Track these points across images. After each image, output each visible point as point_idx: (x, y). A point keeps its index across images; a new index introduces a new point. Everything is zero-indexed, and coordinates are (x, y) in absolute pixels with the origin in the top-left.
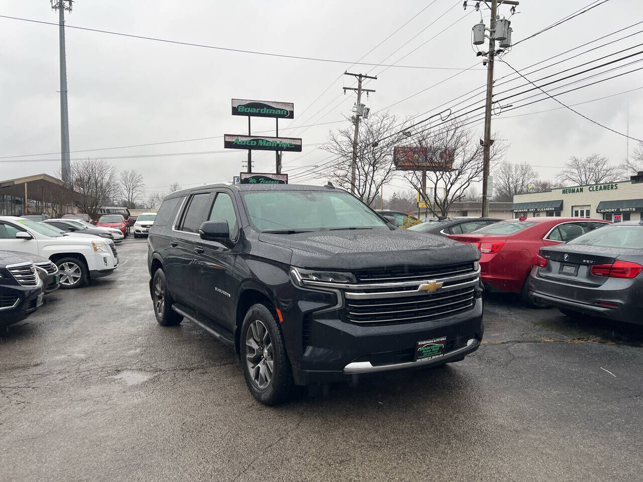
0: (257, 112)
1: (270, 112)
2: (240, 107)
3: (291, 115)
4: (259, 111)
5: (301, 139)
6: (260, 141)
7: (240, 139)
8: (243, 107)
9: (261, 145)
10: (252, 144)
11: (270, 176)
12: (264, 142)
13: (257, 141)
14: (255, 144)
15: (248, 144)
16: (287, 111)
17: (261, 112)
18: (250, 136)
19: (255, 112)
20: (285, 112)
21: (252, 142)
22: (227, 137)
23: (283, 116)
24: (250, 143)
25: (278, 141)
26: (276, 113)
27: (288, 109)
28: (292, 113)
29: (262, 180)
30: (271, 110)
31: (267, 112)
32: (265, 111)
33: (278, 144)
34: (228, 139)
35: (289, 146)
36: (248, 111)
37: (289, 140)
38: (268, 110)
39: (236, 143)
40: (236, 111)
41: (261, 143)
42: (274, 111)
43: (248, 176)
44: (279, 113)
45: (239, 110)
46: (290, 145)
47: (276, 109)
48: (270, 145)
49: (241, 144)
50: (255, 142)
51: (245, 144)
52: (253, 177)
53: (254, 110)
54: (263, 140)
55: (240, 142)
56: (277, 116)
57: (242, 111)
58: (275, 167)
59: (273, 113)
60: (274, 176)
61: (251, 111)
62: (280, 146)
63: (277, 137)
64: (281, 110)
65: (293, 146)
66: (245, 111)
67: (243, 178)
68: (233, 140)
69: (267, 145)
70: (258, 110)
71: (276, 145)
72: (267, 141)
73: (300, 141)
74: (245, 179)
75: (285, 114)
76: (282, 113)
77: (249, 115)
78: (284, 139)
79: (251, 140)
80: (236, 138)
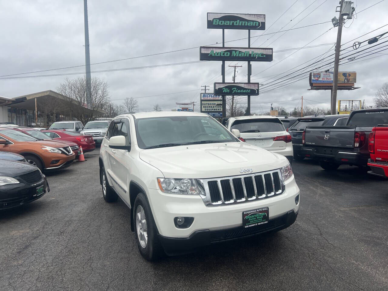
0: (231, 24)
1: (243, 25)
2: (215, 20)
3: (262, 26)
4: (233, 23)
5: (272, 49)
6: (234, 52)
7: (216, 51)
8: (218, 20)
9: (235, 55)
10: (225, 55)
11: (242, 85)
12: (238, 52)
13: (231, 52)
14: (228, 55)
15: (222, 55)
16: (259, 23)
17: (235, 24)
18: (223, 47)
19: (228, 24)
20: (257, 23)
21: (226, 53)
22: (202, 49)
23: (255, 28)
24: (224, 54)
25: (250, 51)
26: (249, 25)
27: (260, 20)
28: (263, 24)
29: (234, 90)
30: (244, 22)
31: (240, 24)
32: (238, 23)
33: (250, 55)
34: (204, 51)
35: (260, 56)
36: (223, 24)
37: (260, 50)
38: (241, 22)
39: (211, 55)
40: (211, 25)
41: (234, 54)
42: (246, 22)
43: (222, 86)
44: (252, 25)
45: (214, 24)
46: (262, 55)
47: (248, 21)
48: (243, 56)
49: (216, 55)
50: (229, 53)
51: (219, 55)
52: (226, 87)
53: (228, 23)
54: (236, 51)
55: (215, 54)
56: (249, 28)
57: (217, 24)
58: (247, 76)
59: (246, 25)
60: (245, 85)
61: (225, 24)
62: (252, 56)
63: (249, 48)
64: (253, 21)
65: (264, 56)
66: (220, 24)
67: (217, 88)
68: (208, 51)
69: (240, 55)
70: (231, 22)
71: (248, 56)
72: (240, 52)
73: (271, 51)
74: (219, 89)
75: (257, 25)
76: (254, 25)
77: (223, 27)
78: (256, 50)
79: (225, 52)
80: (211, 49)
